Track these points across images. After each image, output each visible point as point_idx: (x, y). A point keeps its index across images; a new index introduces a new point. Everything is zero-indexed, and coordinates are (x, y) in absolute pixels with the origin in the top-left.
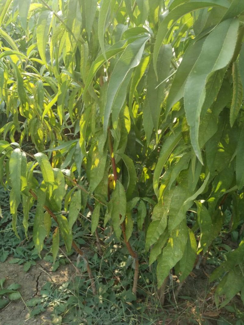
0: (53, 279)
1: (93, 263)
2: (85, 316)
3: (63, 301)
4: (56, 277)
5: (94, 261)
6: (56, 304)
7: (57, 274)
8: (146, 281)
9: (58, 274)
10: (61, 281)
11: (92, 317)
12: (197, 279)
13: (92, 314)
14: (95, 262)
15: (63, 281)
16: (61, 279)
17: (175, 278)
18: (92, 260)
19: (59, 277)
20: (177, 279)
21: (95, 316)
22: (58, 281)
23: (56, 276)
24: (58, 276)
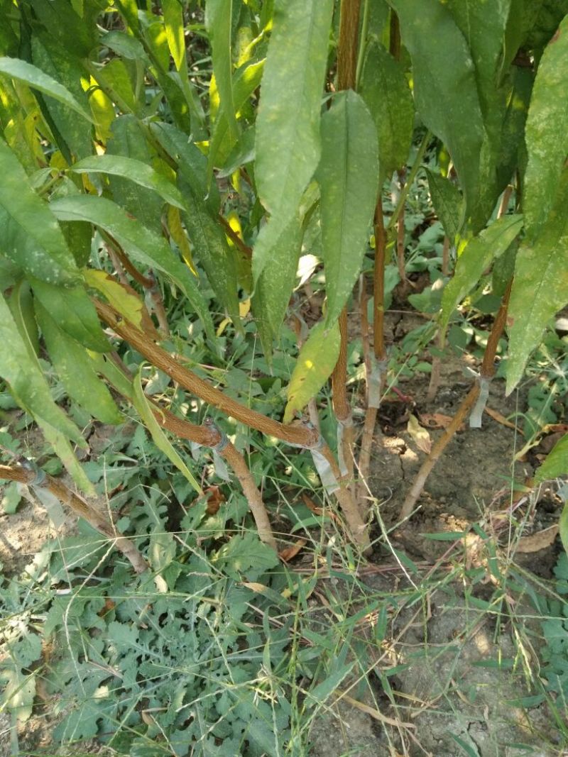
0: (10, 541)
1: (135, 457)
2: (114, 658)
3: (39, 617)
4: (19, 531)
5: (136, 452)
6: (15, 632)
7: (22, 520)
8: (307, 479)
9: (27, 519)
10: (39, 537)
11: (137, 655)
12: (465, 434)
13: (137, 646)
14: (140, 455)
15: (44, 538)
16: (36, 533)
17: (398, 446)
18: (129, 448)
19: (32, 528)
20: (404, 449)
21: (145, 650)
22: (26, 541)
23: (20, 527)
24: (27, 524)
